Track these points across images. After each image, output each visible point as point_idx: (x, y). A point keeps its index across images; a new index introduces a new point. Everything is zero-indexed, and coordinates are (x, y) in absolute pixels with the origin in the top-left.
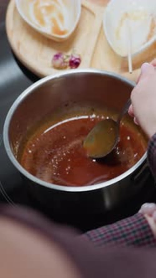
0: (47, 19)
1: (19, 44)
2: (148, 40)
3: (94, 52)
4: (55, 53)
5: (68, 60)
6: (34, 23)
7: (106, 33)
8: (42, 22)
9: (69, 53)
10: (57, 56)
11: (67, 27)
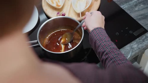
0: (54, 2)
1: (46, 10)
2: (86, 7)
3: (69, 11)
5: (61, 14)
6: (51, 3)
7: (73, 6)
8: (53, 3)
9: (62, 12)
10: (58, 13)
11: (61, 4)
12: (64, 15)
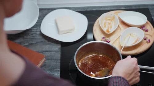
0: (107, 26)
1: (95, 30)
4: (104, 36)
5: (106, 40)
9: (108, 39)
10: (104, 38)
12: (108, 42)
